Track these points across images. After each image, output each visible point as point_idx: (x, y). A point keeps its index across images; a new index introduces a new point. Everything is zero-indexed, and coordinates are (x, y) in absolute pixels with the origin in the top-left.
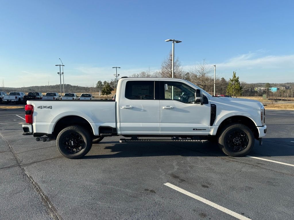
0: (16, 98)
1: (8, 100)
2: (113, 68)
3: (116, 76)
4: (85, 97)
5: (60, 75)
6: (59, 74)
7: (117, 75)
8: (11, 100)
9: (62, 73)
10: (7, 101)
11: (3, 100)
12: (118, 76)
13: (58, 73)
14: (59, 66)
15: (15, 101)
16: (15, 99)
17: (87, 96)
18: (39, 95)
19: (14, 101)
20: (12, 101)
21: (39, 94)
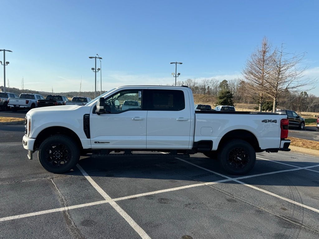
0: (27, 102)
1: (15, 105)
2: (171, 63)
3: (175, 76)
4: (130, 105)
5: (96, 72)
6: (94, 71)
7: (177, 74)
8: (20, 105)
9: (98, 69)
10: (13, 106)
11: (8, 105)
12: (177, 76)
13: (93, 69)
14: (94, 58)
15: (26, 107)
16: (25, 104)
17: (133, 104)
18: (62, 100)
19: (23, 107)
20: (21, 107)
21: (63, 98)
